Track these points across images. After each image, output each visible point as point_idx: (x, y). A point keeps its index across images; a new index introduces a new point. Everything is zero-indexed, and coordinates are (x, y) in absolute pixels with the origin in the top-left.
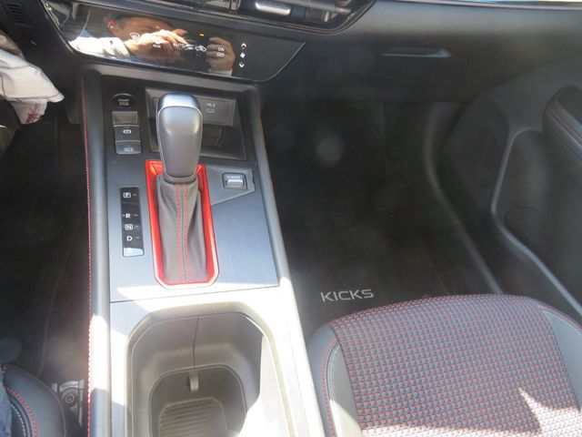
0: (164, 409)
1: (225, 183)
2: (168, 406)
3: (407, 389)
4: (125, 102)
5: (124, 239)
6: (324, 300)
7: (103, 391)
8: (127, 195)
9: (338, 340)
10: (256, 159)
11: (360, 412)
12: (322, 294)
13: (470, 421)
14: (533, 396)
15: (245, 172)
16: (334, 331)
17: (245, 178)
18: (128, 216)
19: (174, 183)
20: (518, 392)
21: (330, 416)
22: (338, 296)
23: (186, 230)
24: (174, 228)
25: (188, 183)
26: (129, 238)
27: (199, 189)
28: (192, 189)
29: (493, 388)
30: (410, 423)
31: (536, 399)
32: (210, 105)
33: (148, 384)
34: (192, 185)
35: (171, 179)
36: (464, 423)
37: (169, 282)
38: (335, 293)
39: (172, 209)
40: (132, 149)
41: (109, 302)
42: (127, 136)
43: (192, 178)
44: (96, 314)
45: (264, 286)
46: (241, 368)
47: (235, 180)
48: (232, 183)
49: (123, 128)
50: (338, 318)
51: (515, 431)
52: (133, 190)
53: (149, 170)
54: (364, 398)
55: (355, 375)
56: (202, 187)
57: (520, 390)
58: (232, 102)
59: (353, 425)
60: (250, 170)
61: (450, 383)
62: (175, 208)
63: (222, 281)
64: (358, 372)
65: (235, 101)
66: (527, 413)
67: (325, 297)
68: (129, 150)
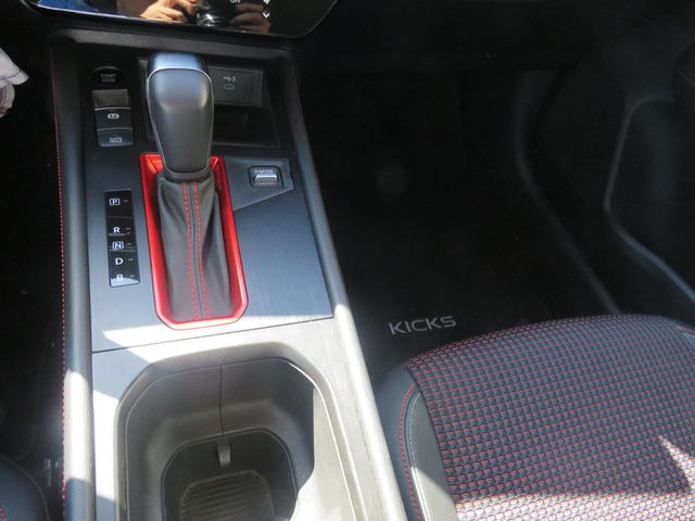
0: (187, 489)
1: (252, 179)
2: (192, 485)
3: (513, 446)
4: (111, 78)
5: (111, 262)
6: (393, 332)
7: (82, 482)
8: (114, 202)
9: (418, 386)
10: (293, 146)
11: (451, 479)
12: (391, 325)
13: (597, 483)
14: (678, 445)
15: (279, 163)
16: (411, 373)
17: (279, 174)
18: (116, 230)
19: (179, 182)
20: (658, 442)
21: (413, 489)
22: (411, 326)
23: (199, 246)
24: (183, 243)
25: (198, 181)
26: (119, 261)
27: (216, 189)
28: (205, 189)
29: (625, 439)
30: (518, 491)
31: (681, 449)
32: (228, 78)
33: (158, 461)
34: (205, 183)
35: (175, 175)
36: (590, 486)
37: (178, 319)
38: (406, 323)
39: (179, 218)
40: (120, 139)
41: (89, 352)
42: (114, 122)
43: (204, 172)
44: (72, 371)
45: (313, 318)
46: (287, 432)
47: (266, 176)
48: (261, 180)
49: (108, 112)
50: (416, 355)
51: (656, 492)
52: (124, 195)
53: (146, 166)
54: (456, 461)
55: (442, 431)
56: (220, 187)
57: (661, 438)
58: (258, 73)
59: (443, 499)
60: (287, 161)
61: (569, 435)
62: (182, 215)
63: (252, 314)
64: (447, 427)
65: (262, 72)
66: (671, 468)
67: (394, 329)
68: (116, 141)
